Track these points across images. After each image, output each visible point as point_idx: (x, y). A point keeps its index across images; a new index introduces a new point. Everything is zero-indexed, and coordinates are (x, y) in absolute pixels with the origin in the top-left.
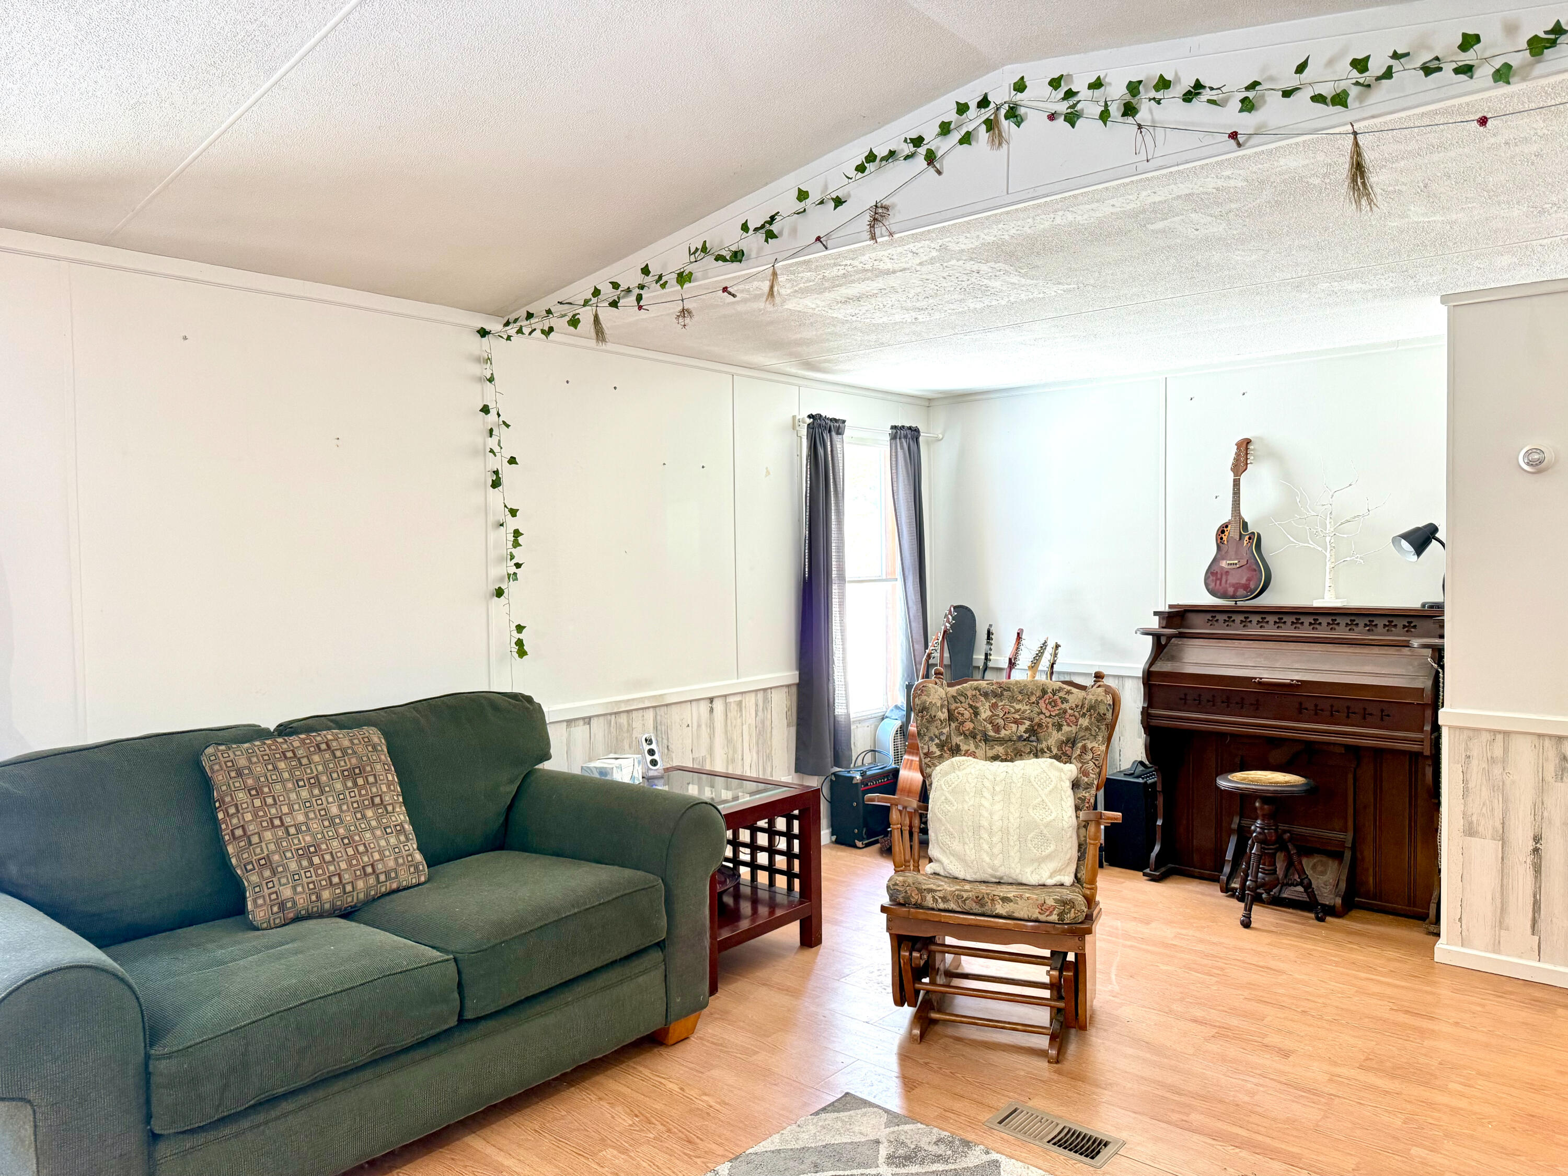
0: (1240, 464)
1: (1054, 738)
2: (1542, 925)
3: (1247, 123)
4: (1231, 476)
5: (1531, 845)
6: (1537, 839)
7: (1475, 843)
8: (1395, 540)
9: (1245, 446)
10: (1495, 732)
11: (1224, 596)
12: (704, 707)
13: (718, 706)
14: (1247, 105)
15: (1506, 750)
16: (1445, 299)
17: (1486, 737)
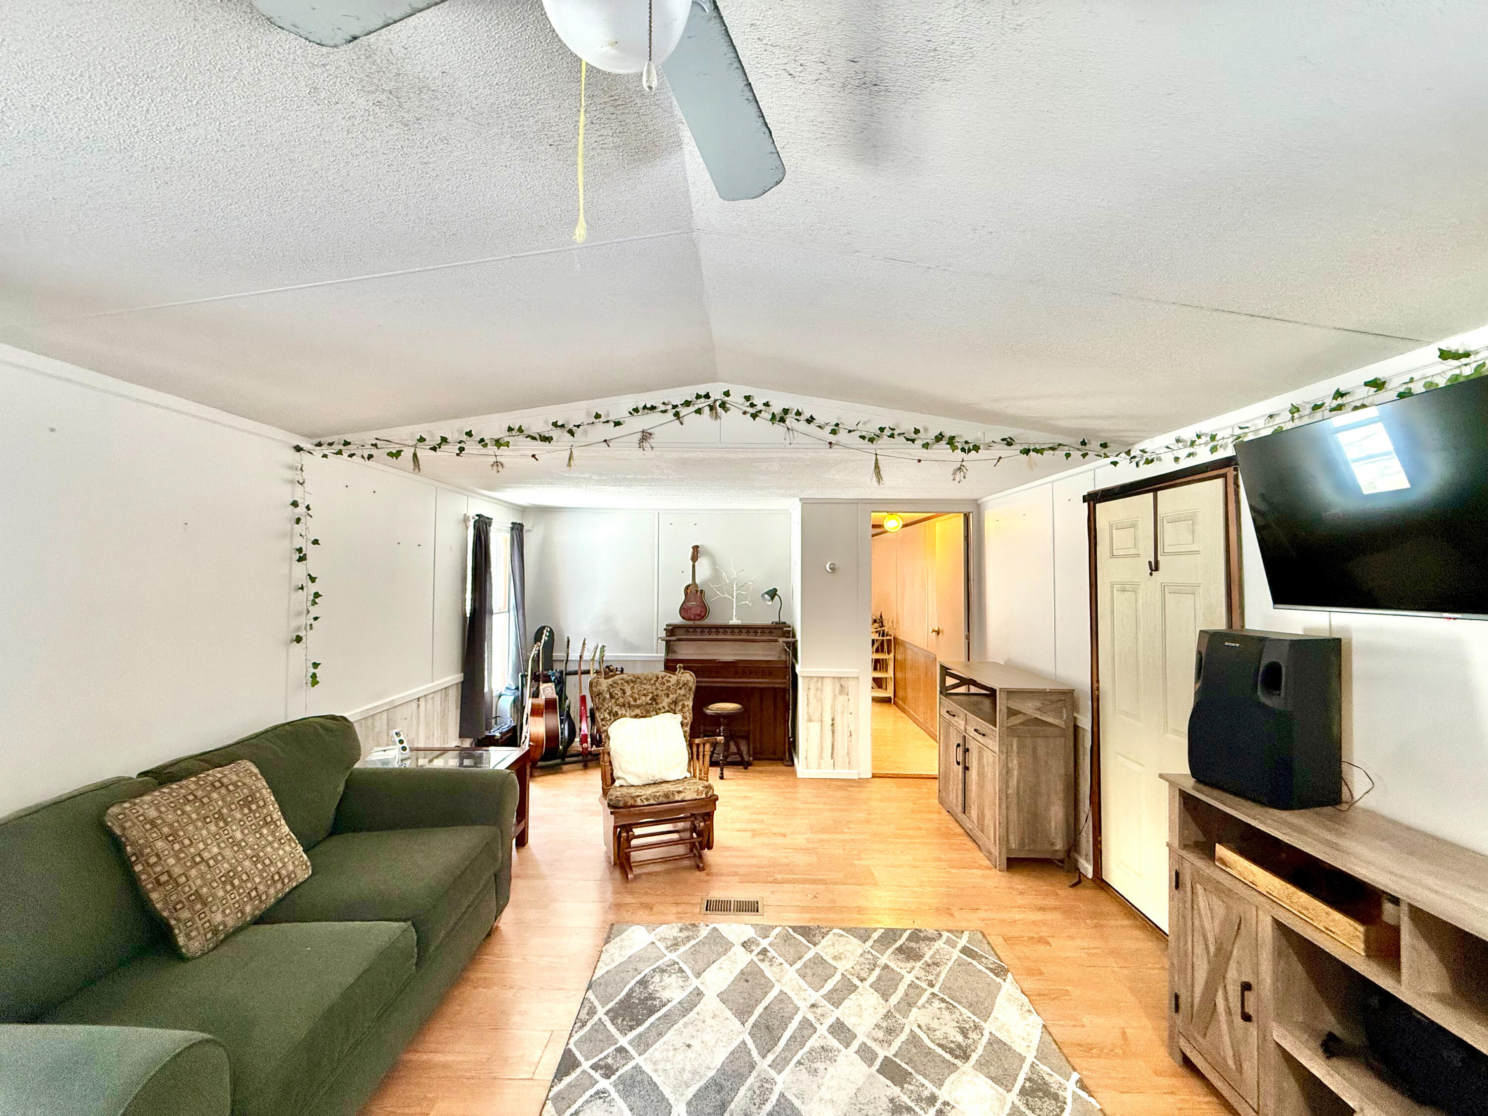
0: (694, 558)
1: (665, 702)
2: (834, 755)
3: (832, 438)
4: (691, 563)
5: (831, 722)
6: (833, 720)
7: (811, 724)
8: (763, 595)
9: (696, 548)
10: (818, 677)
11: (690, 619)
12: (414, 705)
13: (422, 702)
14: (834, 432)
15: (822, 685)
16: (801, 499)
17: (815, 679)
